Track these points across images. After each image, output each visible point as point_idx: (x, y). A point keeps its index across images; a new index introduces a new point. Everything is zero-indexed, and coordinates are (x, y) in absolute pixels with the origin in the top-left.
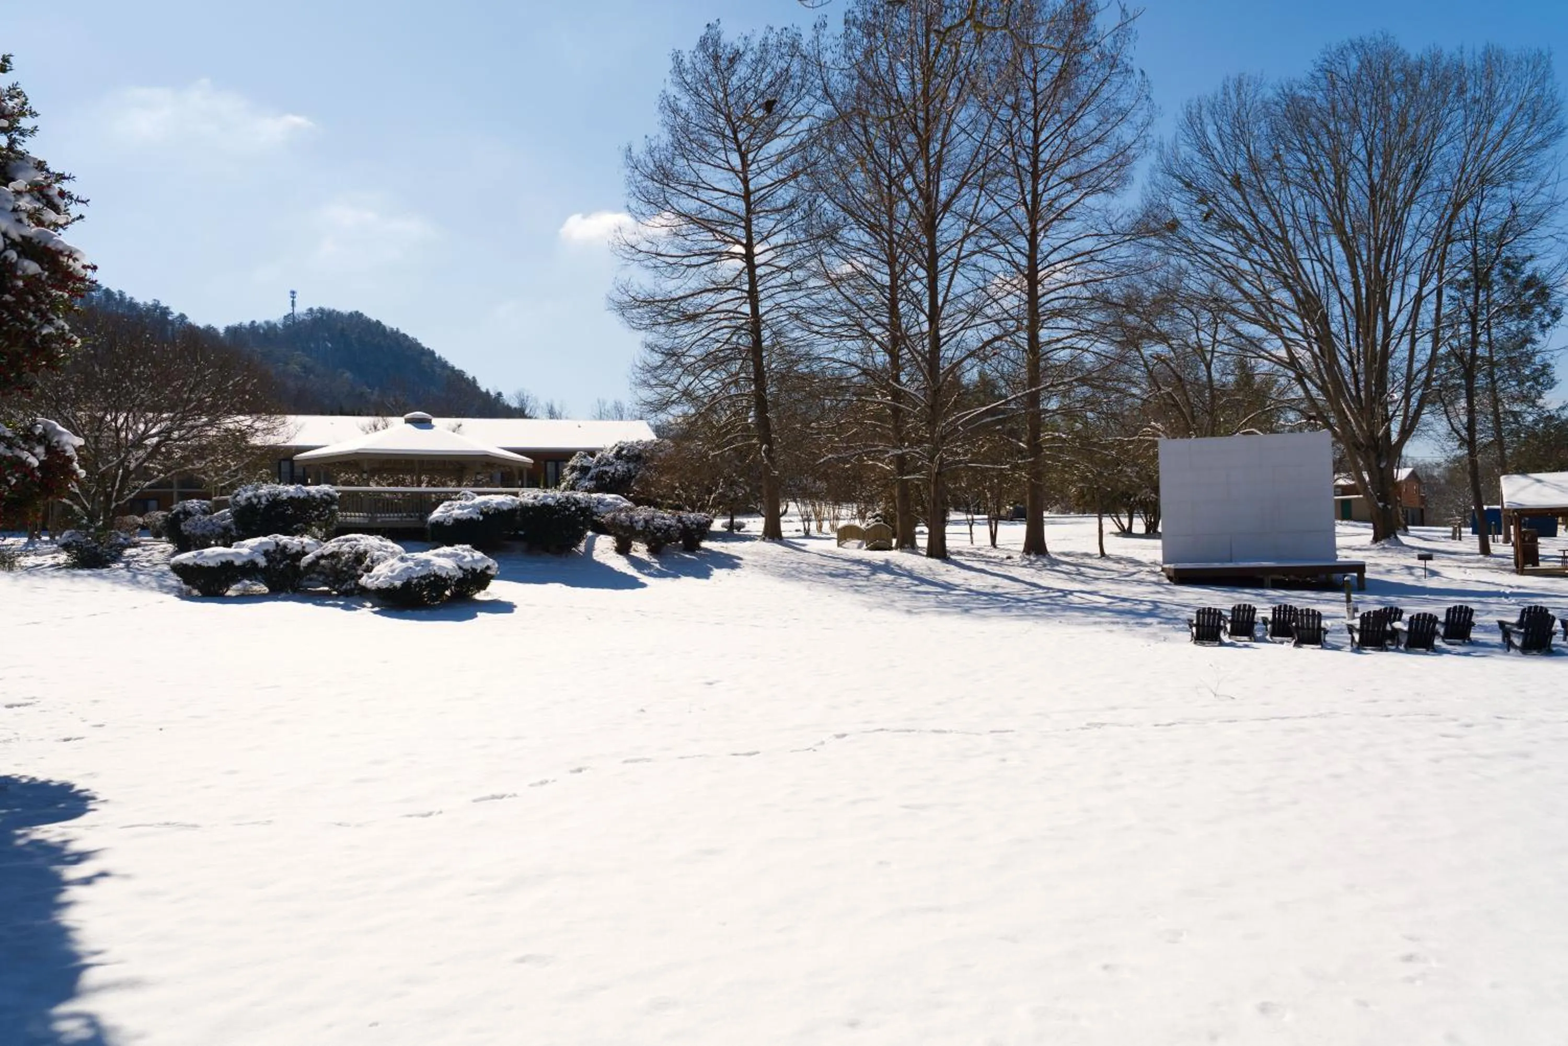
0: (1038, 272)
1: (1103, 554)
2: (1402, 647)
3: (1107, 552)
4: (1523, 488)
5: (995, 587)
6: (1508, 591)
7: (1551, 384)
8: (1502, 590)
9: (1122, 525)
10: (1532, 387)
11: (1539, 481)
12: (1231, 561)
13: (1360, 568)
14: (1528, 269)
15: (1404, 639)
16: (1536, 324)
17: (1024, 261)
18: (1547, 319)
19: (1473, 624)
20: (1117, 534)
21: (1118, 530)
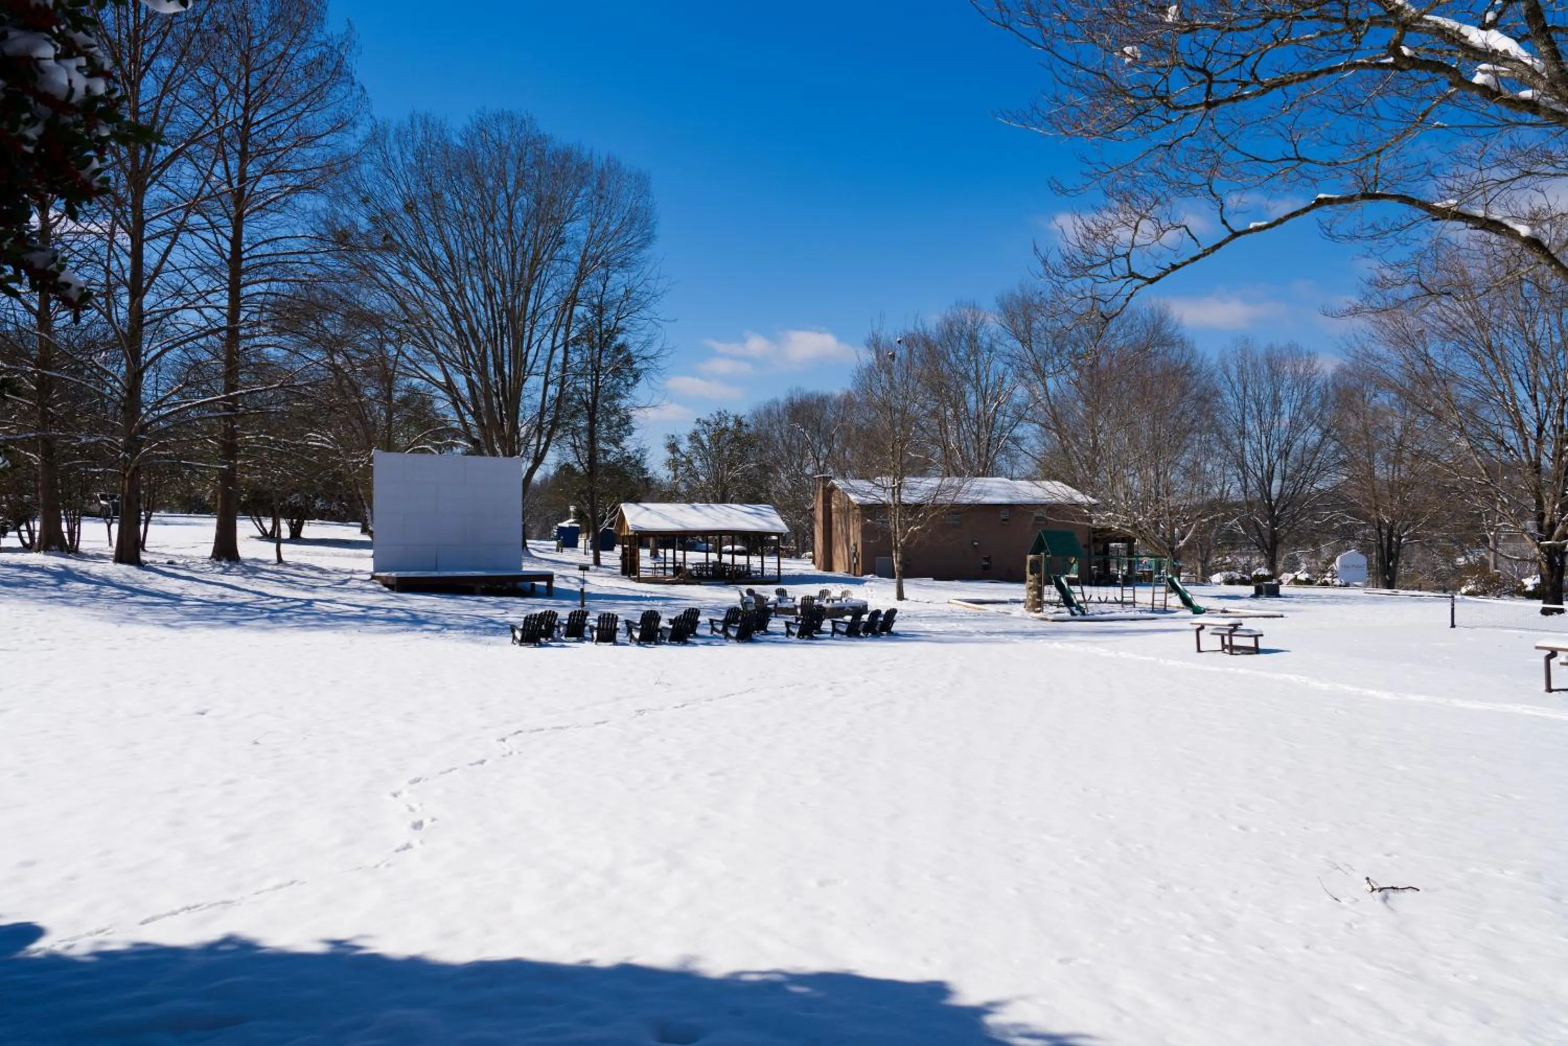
0: (242, 260)
1: (280, 560)
2: (667, 641)
3: (285, 558)
4: (639, 514)
5: (222, 596)
6: (648, 595)
7: (630, 432)
8: (644, 595)
9: (264, 529)
10: (616, 432)
11: (647, 509)
12: (436, 570)
13: (549, 578)
14: (620, 339)
15: (668, 635)
16: (623, 383)
17: (227, 246)
18: (631, 380)
19: (699, 622)
20: (259, 538)
21: (260, 535)
